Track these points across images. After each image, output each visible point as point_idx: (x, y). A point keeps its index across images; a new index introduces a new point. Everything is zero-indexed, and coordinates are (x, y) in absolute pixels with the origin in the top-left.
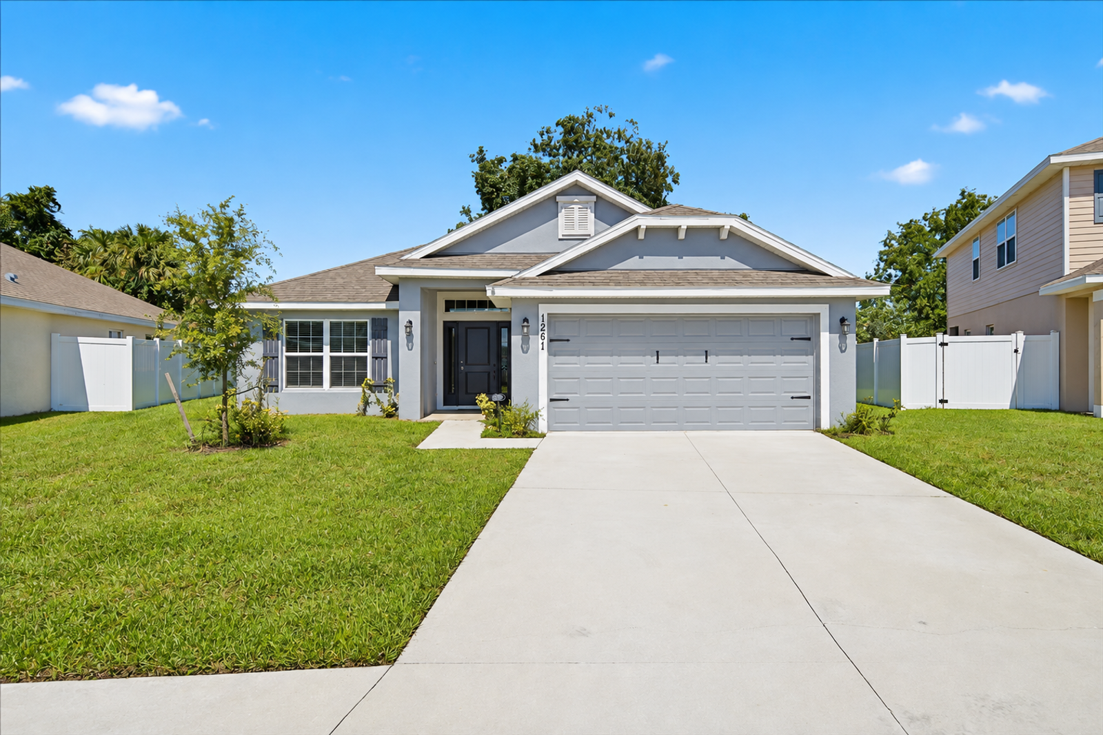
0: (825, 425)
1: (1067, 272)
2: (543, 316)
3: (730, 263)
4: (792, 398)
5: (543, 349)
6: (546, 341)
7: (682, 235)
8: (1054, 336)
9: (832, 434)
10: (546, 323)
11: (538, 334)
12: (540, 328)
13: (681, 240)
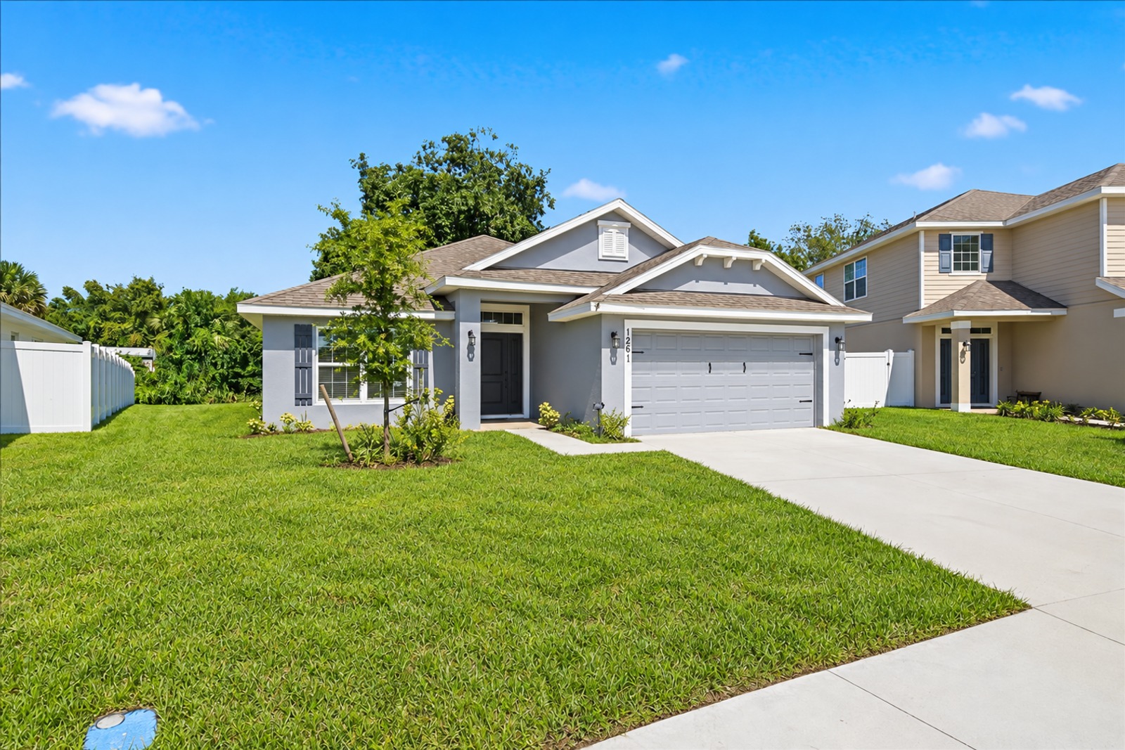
0: (826, 423)
1: (923, 306)
2: (628, 330)
3: (759, 290)
4: (800, 402)
5: (628, 361)
6: (630, 353)
7: (729, 265)
8: (911, 353)
9: (829, 428)
10: (630, 336)
11: (624, 348)
12: (626, 341)
13: (727, 269)
